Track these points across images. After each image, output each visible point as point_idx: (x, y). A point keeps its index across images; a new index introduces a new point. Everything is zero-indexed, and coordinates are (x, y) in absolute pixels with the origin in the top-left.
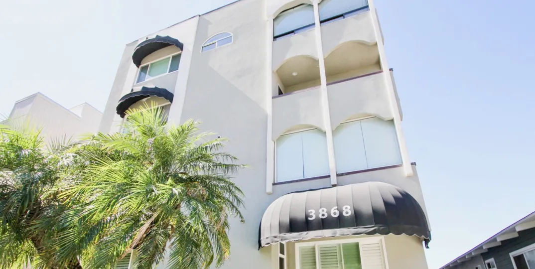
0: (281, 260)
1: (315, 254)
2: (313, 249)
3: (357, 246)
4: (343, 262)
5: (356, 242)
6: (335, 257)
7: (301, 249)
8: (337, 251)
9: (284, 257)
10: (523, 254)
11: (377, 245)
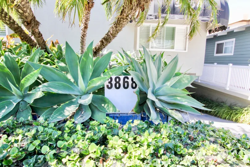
1: (149, 31)
2: (149, 28)
4: (165, 38)
5: (174, 27)
8: (162, 31)
10: (223, 43)
11: (184, 30)
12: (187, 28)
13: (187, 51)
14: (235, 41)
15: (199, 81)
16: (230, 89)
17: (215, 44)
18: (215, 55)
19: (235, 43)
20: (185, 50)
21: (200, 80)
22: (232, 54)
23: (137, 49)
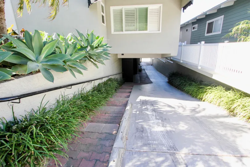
0: (103, 17)
1: (122, 14)
2: (121, 11)
3: (146, 9)
4: (138, 20)
5: (147, 7)
6: (134, 16)
7: (114, 11)
8: (135, 13)
9: (104, 15)
10: (213, 22)
11: (157, 10)
12: (160, 7)
13: (160, 31)
14: (224, 18)
15: (181, 62)
16: (201, 68)
17: (206, 24)
18: (206, 35)
19: (223, 21)
20: (159, 31)
21: (182, 60)
22: (220, 33)
23: (112, 33)
